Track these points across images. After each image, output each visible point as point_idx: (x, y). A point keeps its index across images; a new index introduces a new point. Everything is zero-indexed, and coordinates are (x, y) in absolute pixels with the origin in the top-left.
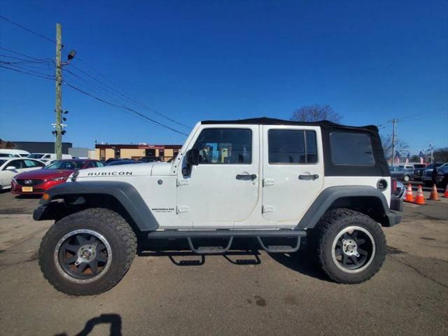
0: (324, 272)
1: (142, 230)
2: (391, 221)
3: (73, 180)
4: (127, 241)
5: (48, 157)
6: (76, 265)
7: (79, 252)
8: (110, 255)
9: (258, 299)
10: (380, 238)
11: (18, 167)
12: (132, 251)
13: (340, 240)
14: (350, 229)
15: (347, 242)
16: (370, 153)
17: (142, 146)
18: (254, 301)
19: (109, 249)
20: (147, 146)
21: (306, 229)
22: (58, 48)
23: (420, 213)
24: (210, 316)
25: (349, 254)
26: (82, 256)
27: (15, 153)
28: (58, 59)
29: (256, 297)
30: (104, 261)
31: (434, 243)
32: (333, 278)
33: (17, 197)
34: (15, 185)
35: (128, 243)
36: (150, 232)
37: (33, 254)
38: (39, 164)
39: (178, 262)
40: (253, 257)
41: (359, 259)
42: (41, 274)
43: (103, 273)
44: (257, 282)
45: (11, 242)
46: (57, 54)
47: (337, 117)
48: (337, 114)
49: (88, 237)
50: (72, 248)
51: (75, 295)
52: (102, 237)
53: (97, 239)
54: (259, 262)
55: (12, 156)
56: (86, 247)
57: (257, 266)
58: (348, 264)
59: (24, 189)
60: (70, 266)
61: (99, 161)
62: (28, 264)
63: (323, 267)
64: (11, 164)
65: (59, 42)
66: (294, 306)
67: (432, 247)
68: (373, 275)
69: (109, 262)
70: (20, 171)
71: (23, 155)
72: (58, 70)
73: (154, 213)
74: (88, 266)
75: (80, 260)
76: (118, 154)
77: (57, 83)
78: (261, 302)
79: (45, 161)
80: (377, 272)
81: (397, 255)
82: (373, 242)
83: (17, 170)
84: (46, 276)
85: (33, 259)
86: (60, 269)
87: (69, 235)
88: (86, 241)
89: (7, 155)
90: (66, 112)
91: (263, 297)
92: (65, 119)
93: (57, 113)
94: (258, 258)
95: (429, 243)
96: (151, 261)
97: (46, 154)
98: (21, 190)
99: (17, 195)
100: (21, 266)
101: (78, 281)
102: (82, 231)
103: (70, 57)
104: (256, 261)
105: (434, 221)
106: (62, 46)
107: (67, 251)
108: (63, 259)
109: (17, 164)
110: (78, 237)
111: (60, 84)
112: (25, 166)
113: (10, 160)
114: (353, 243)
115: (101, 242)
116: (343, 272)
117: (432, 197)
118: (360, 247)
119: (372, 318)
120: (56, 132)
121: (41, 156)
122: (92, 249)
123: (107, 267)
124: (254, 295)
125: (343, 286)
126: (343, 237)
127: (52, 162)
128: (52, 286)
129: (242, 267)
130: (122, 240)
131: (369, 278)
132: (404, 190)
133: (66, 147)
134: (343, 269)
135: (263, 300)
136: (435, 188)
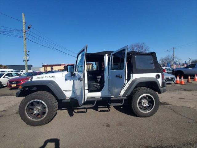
0: (134, 113)
1: (59, 99)
2: (162, 91)
3: (31, 80)
4: (53, 103)
5: (22, 71)
6: (34, 114)
7: (35, 109)
8: (47, 109)
9: (107, 124)
10: (157, 98)
11: (9, 76)
12: (56, 108)
13: (140, 100)
14: (145, 95)
15: (143, 101)
16: (152, 64)
17: (62, 65)
18: (105, 125)
19: (46, 107)
20: (65, 65)
21: (127, 96)
22: (24, 24)
23: (181, 88)
24: (87, 131)
25: (145, 105)
26: (36, 110)
27: (8, 70)
28: (24, 29)
29: (106, 124)
30: (45, 112)
31: (184, 100)
32: (138, 115)
33: (10, 89)
34: (8, 84)
35: (54, 105)
36: (63, 100)
37: (17, 111)
38: (18, 75)
39: (76, 112)
40: (107, 109)
41: (149, 107)
42: (20, 118)
43: (44, 117)
44: (107, 118)
45: (8, 107)
46: (23, 26)
47: (148, 48)
48: (148, 47)
49: (38, 103)
50: (32, 107)
51: (34, 126)
52: (44, 103)
53: (42, 103)
54: (109, 110)
55: (7, 72)
56: (37, 107)
57: (108, 112)
58: (144, 109)
59: (13, 86)
60: (31, 114)
61: (44, 72)
62: (15, 115)
63: (134, 111)
64: (7, 75)
65: (24, 21)
66: (121, 126)
67: (183, 102)
68: (154, 113)
69: (47, 112)
70: (11, 78)
71: (11, 71)
72: (24, 33)
73: (64, 92)
74: (38, 114)
75: (35, 112)
76: (52, 69)
77: (24, 39)
78: (108, 126)
79: (21, 73)
80: (156, 112)
81: (167, 106)
82: (154, 100)
83: (9, 78)
84: (22, 119)
85: (17, 113)
86: (28, 116)
87: (30, 102)
88: (37, 104)
89: (4, 72)
90: (29, 52)
91: (109, 123)
92: (28, 55)
93: (24, 52)
94: (109, 109)
95: (182, 100)
96: (64, 112)
97: (21, 70)
98: (11, 86)
99: (10, 88)
100: (13, 116)
101: (34, 120)
102: (35, 100)
103: (29, 28)
104: (108, 110)
105: (186, 91)
106: (25, 23)
107: (30, 108)
108: (29, 112)
109: (9, 75)
110: (34, 103)
111: (25, 40)
112: (12, 76)
113: (6, 73)
114: (146, 101)
115: (43, 104)
116: (142, 113)
117: (188, 81)
118: (149, 102)
119: (151, 130)
120: (25, 61)
121: (19, 71)
122: (40, 108)
123: (46, 114)
124: (105, 123)
125: (142, 118)
126: (142, 98)
127: (24, 74)
128: (25, 123)
129: (102, 113)
130: (51, 103)
131: (153, 115)
132: (175, 79)
133: (30, 67)
134: (142, 111)
135: (109, 125)
136: (189, 77)
